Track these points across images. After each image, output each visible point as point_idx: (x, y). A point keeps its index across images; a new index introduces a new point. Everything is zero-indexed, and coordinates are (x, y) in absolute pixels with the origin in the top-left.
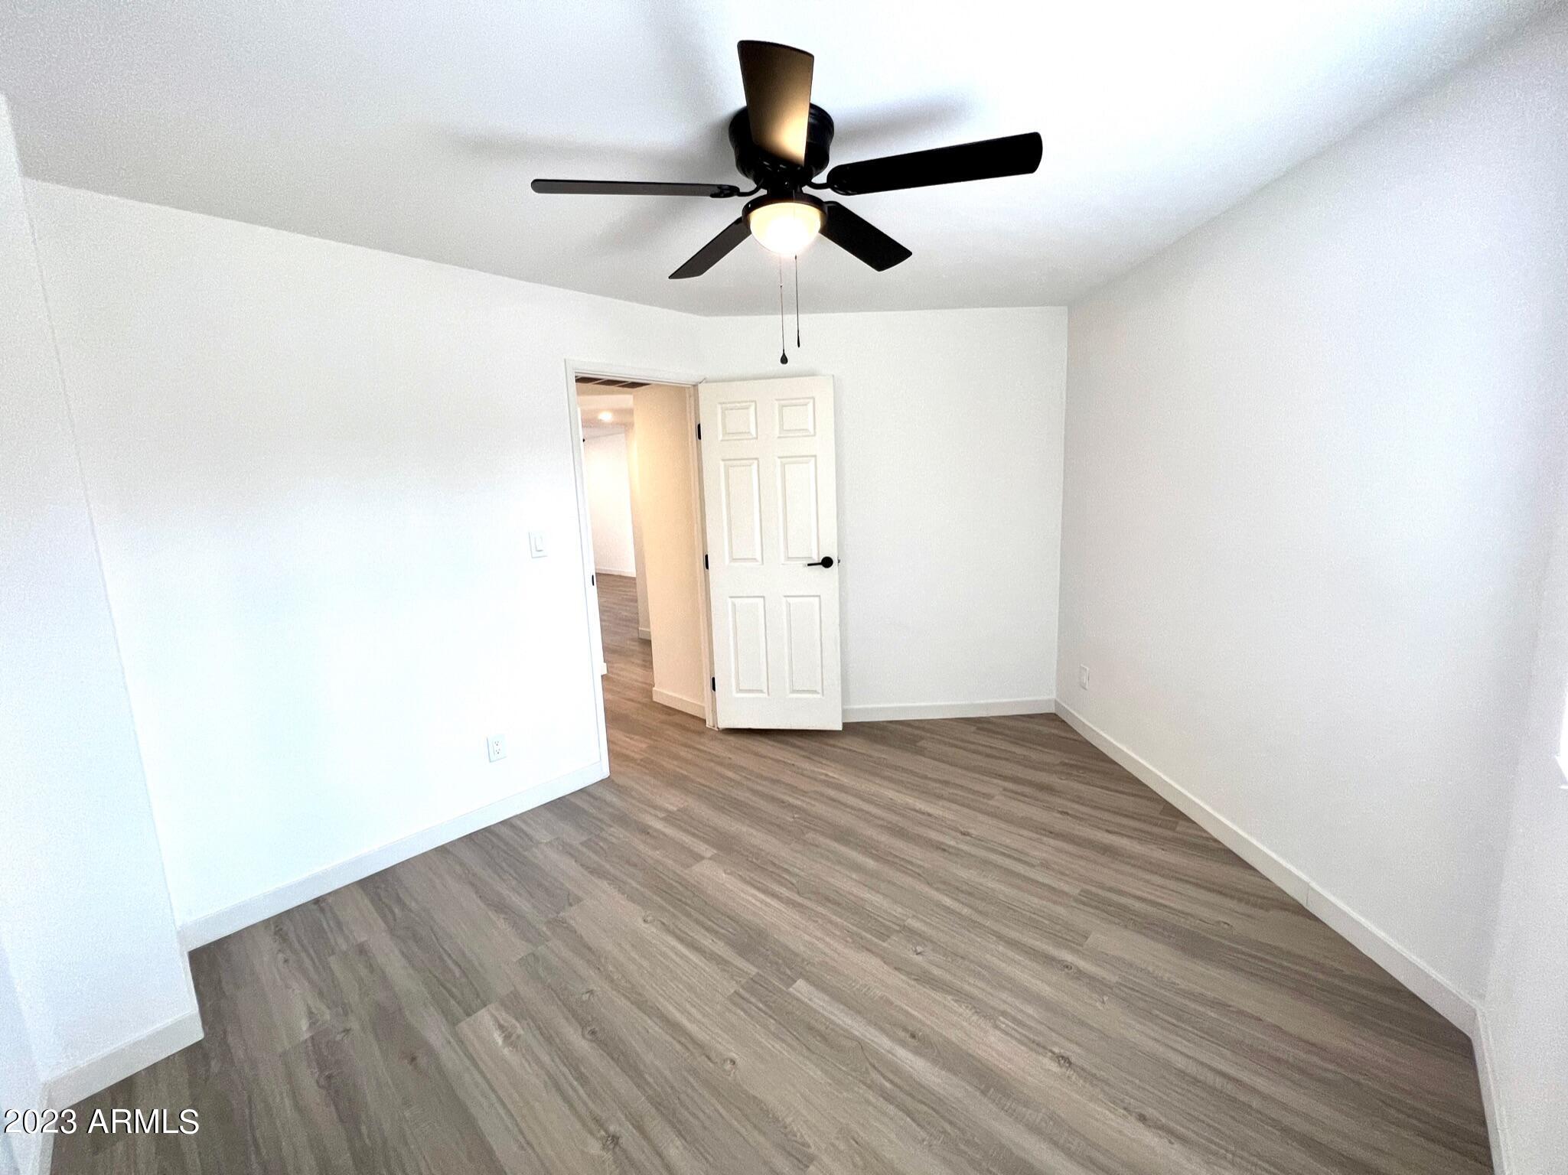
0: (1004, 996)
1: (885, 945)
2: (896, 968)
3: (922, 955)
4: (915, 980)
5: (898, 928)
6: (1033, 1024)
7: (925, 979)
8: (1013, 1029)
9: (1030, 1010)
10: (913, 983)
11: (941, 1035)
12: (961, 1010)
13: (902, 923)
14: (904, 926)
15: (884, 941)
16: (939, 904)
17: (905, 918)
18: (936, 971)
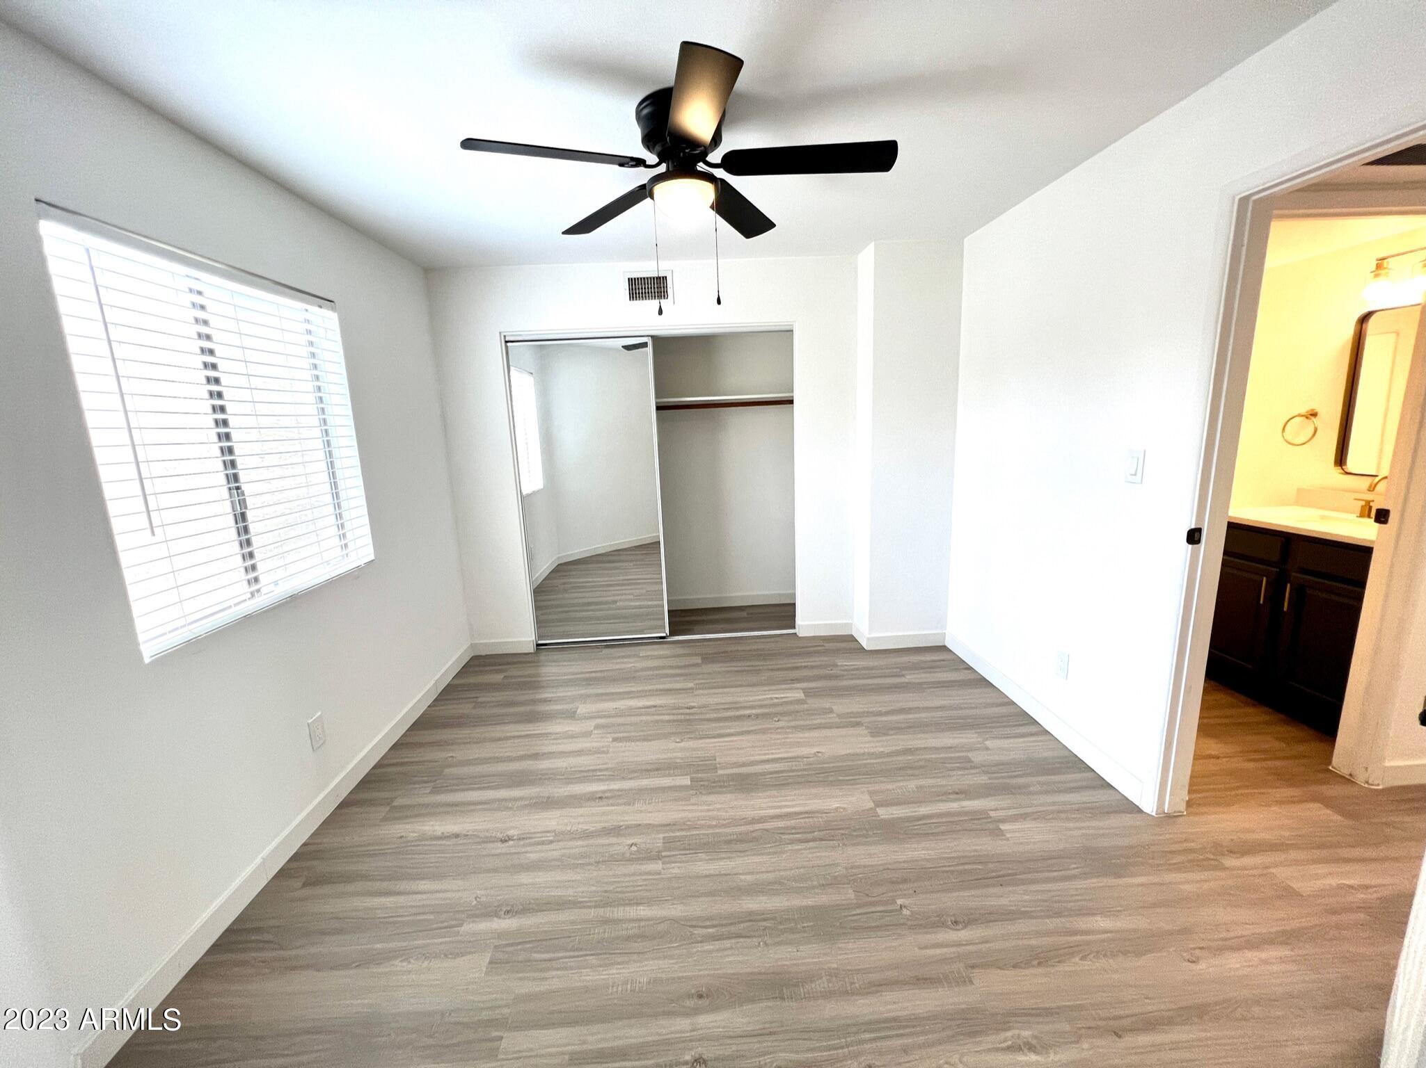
0: (555, 854)
1: (662, 836)
2: (640, 825)
3: (628, 845)
4: (621, 826)
5: (663, 854)
6: (529, 849)
7: (616, 831)
8: (542, 837)
9: (533, 856)
10: (622, 823)
11: (585, 807)
12: (580, 826)
13: (663, 860)
14: (659, 859)
15: (664, 838)
16: (649, 902)
17: (665, 866)
18: (613, 840)
